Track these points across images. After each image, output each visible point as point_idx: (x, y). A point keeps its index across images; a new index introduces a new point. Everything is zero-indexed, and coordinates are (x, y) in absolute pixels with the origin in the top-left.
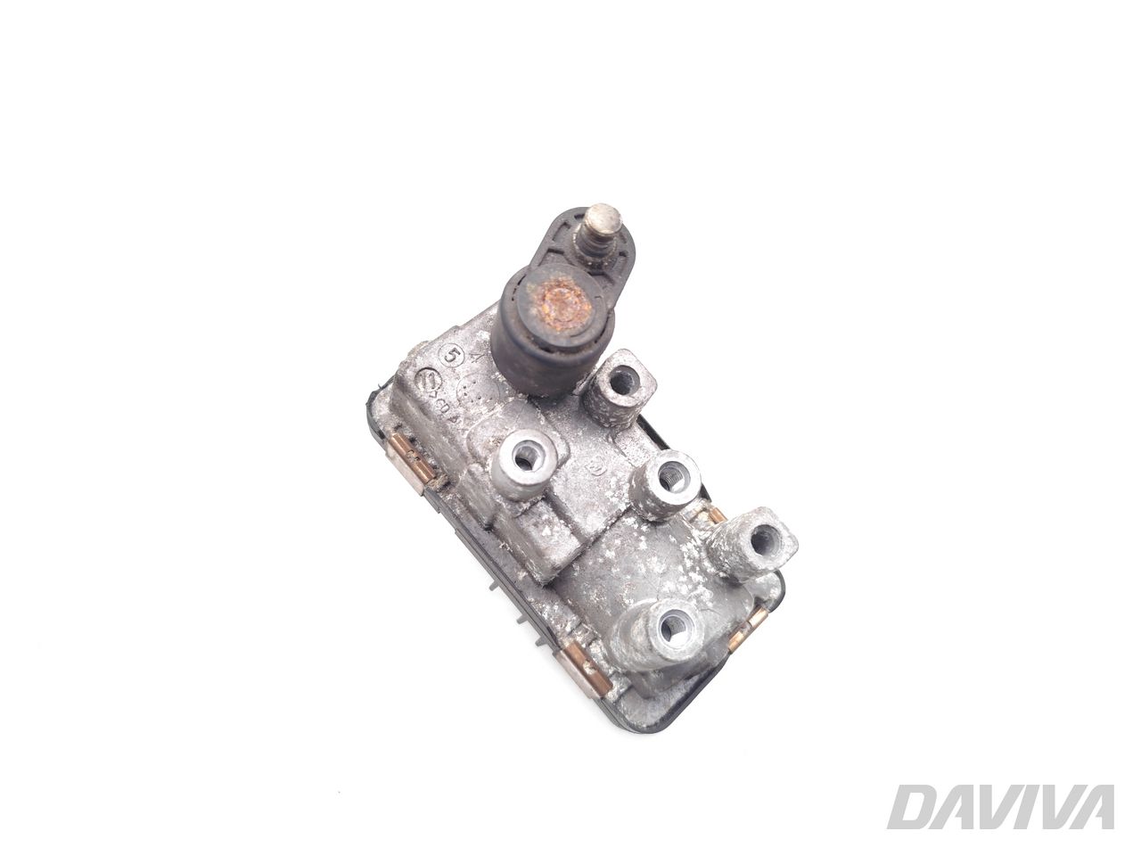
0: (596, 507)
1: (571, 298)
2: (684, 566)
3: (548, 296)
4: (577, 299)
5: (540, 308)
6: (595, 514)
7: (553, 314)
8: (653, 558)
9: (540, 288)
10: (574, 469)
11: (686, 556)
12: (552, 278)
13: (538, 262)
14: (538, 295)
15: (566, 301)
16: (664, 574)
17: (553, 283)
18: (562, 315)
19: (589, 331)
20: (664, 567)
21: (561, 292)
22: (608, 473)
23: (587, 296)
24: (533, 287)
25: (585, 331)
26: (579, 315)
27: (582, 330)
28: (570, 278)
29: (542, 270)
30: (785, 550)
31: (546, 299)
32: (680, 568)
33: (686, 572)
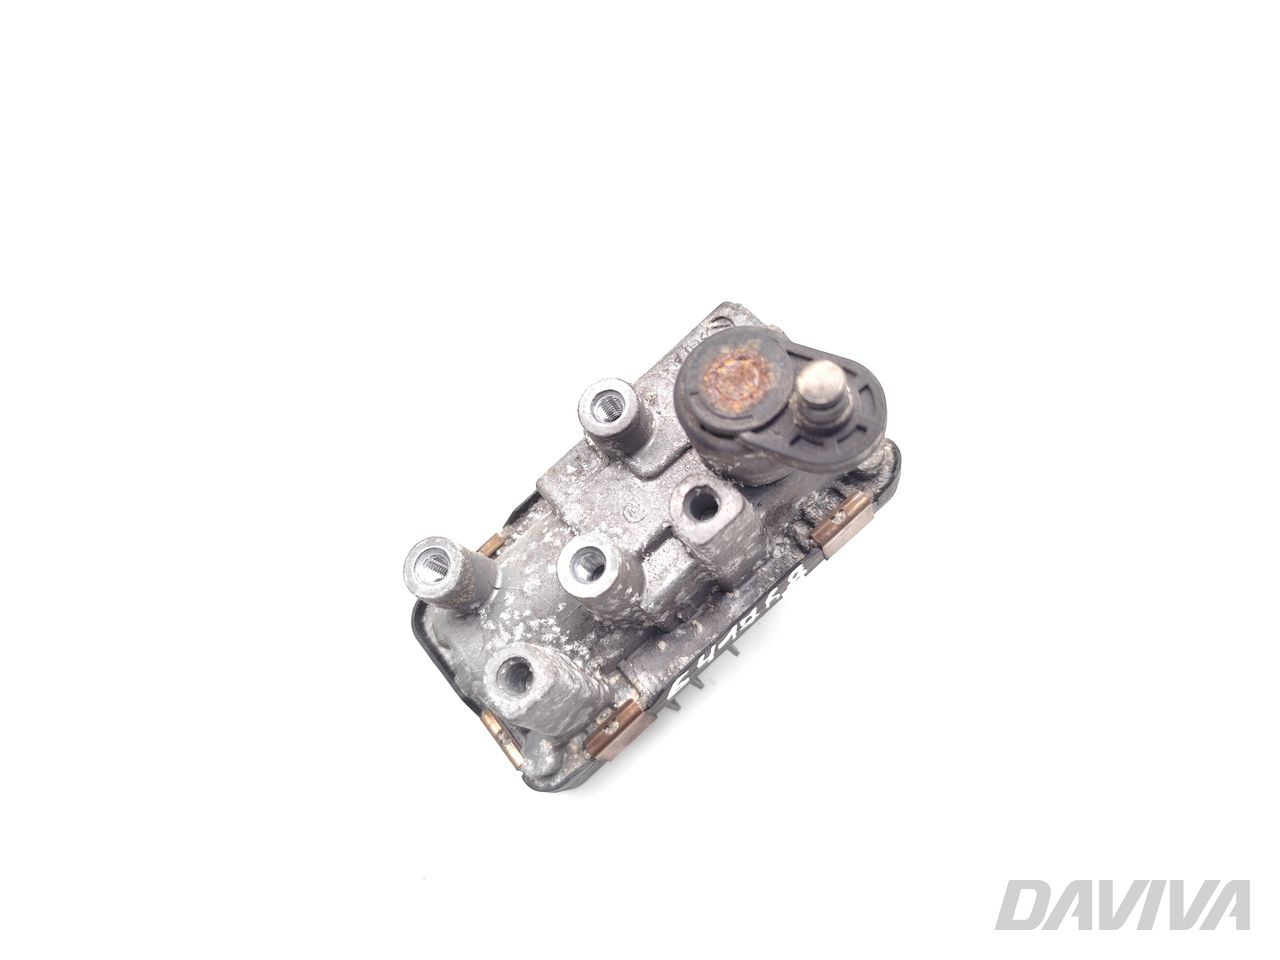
0: (589, 512)
1: (747, 388)
2: (530, 618)
3: (747, 363)
4: (746, 395)
5: (729, 356)
6: (581, 512)
7: (723, 371)
8: (539, 580)
9: (756, 353)
10: (631, 487)
11: (542, 621)
12: (771, 365)
13: (793, 350)
14: (746, 352)
15: (743, 383)
16: (523, 593)
17: (763, 366)
18: (724, 381)
19: (709, 413)
20: (530, 593)
21: (753, 376)
22: (627, 525)
23: (753, 406)
24: (756, 346)
25: (707, 408)
26: (727, 398)
27: (708, 404)
28: (774, 385)
29: (780, 354)
30: (506, 701)
31: (743, 362)
32: (527, 613)
33: (524, 620)
